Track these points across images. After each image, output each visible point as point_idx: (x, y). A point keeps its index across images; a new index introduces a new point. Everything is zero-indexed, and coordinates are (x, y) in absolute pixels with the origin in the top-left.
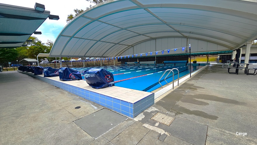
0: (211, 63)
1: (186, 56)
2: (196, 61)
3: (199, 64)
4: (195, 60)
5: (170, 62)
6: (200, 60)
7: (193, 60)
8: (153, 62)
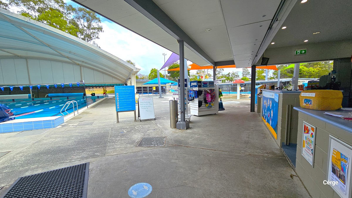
0: (109, 96)
1: (82, 87)
2: (94, 94)
3: (98, 97)
4: (93, 92)
5: (59, 95)
6: (99, 92)
7: (91, 93)
8: (26, 96)
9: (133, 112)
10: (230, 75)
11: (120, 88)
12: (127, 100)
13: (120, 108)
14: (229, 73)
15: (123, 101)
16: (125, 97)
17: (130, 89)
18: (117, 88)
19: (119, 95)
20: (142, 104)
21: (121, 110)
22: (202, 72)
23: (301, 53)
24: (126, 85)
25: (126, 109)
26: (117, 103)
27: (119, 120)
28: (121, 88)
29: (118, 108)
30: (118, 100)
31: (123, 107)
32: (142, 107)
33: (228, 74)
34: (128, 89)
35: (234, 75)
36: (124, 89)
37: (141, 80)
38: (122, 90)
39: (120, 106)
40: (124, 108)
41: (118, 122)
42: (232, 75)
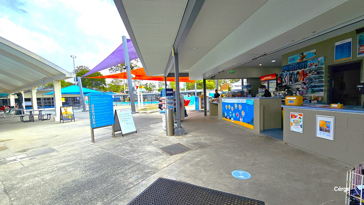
10: (148, 85)
11: (95, 98)
12: (105, 113)
13: (96, 124)
14: (147, 83)
15: (100, 114)
16: (102, 109)
17: (107, 100)
18: (93, 98)
19: (94, 107)
20: (121, 116)
21: (97, 125)
22: (118, 81)
23: (232, 73)
25: (104, 124)
26: (93, 118)
27: (95, 138)
28: (97, 98)
29: (94, 123)
30: (94, 114)
31: (100, 122)
32: (122, 120)
33: (146, 85)
34: (105, 100)
35: (151, 85)
36: (101, 100)
38: (99, 100)
39: (96, 121)
40: (102, 123)
41: (93, 141)
42: (149, 85)
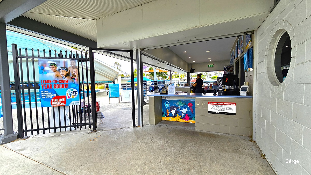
9: (118, 98)
21: (112, 97)
23: (211, 66)
24: (114, 82)
32: (123, 95)
37: (126, 78)
41: (110, 103)
